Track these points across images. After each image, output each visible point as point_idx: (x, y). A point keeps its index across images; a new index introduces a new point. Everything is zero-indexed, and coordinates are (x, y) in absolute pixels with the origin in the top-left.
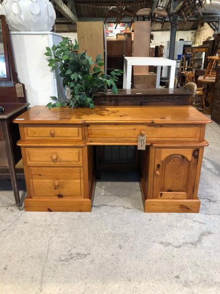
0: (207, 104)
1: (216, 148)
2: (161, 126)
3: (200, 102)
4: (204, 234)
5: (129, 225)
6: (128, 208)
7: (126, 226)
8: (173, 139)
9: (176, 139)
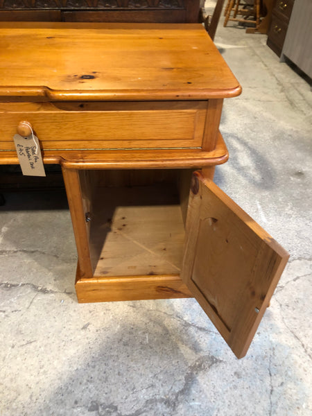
0: (264, 12)
1: (264, 114)
2: (83, 104)
3: (252, 6)
4: (200, 366)
5: (31, 347)
6: (44, 291)
7: (23, 350)
8: (126, 144)
9: (135, 145)
